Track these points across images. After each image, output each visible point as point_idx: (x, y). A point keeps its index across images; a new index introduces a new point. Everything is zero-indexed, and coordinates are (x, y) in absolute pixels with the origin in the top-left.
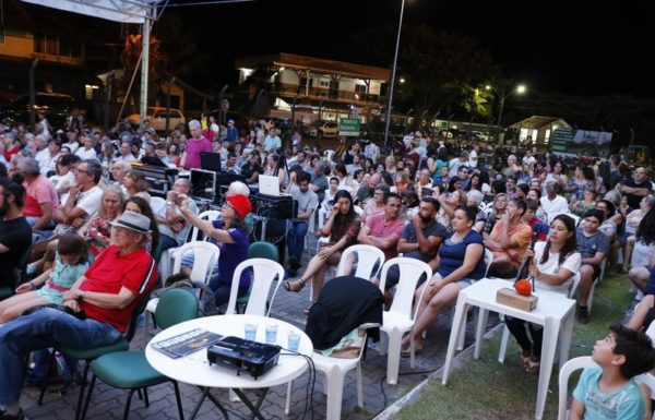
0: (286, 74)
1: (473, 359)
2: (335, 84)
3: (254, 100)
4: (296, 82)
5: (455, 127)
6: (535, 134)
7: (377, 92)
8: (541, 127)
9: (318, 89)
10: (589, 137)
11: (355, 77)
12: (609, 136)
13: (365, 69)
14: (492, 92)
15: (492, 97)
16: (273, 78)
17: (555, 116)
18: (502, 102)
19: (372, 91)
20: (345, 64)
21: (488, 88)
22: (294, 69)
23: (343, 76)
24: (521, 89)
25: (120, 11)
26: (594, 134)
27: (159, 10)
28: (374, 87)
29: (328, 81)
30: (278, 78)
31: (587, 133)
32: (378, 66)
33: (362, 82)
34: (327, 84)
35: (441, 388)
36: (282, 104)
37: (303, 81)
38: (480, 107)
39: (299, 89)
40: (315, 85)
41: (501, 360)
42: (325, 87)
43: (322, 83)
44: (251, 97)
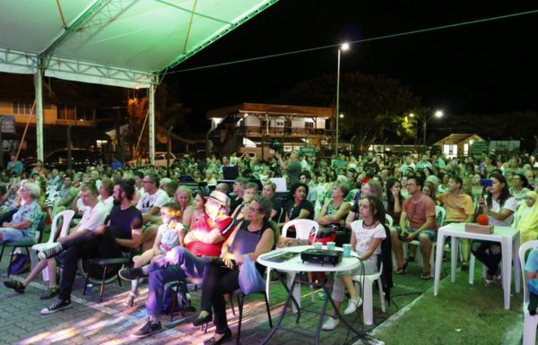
0: (249, 119)
1: (451, 283)
2: (288, 123)
3: (225, 141)
4: (258, 124)
5: (388, 150)
6: (455, 148)
7: (324, 127)
8: (459, 142)
9: (275, 128)
10: (501, 145)
11: (305, 116)
12: (517, 143)
13: (312, 109)
14: (415, 118)
15: (416, 122)
16: (239, 123)
17: (470, 133)
18: (425, 125)
19: (318, 127)
20: (295, 107)
21: (412, 115)
22: (255, 115)
23: (294, 116)
24: (439, 114)
25: (132, 80)
26: (505, 143)
27: (160, 77)
28: (320, 123)
29: (283, 121)
30: (242, 123)
31: (499, 142)
32: (322, 106)
33: (310, 120)
34: (282, 124)
35: (434, 297)
36: (248, 143)
37: (264, 123)
38: (408, 130)
39: (261, 129)
40: (273, 125)
41: (471, 282)
42: (280, 126)
43: (278, 124)
44: (222, 140)
